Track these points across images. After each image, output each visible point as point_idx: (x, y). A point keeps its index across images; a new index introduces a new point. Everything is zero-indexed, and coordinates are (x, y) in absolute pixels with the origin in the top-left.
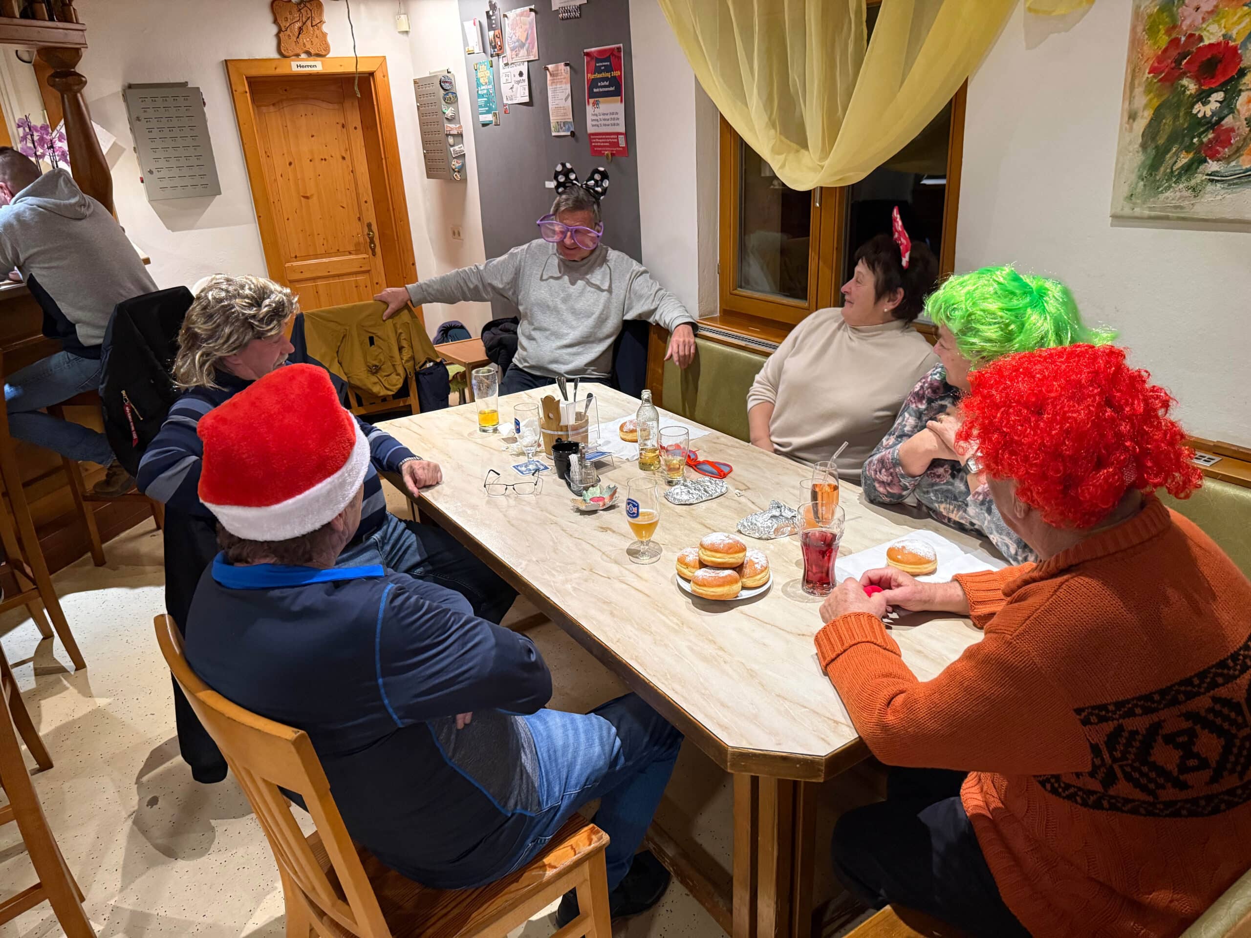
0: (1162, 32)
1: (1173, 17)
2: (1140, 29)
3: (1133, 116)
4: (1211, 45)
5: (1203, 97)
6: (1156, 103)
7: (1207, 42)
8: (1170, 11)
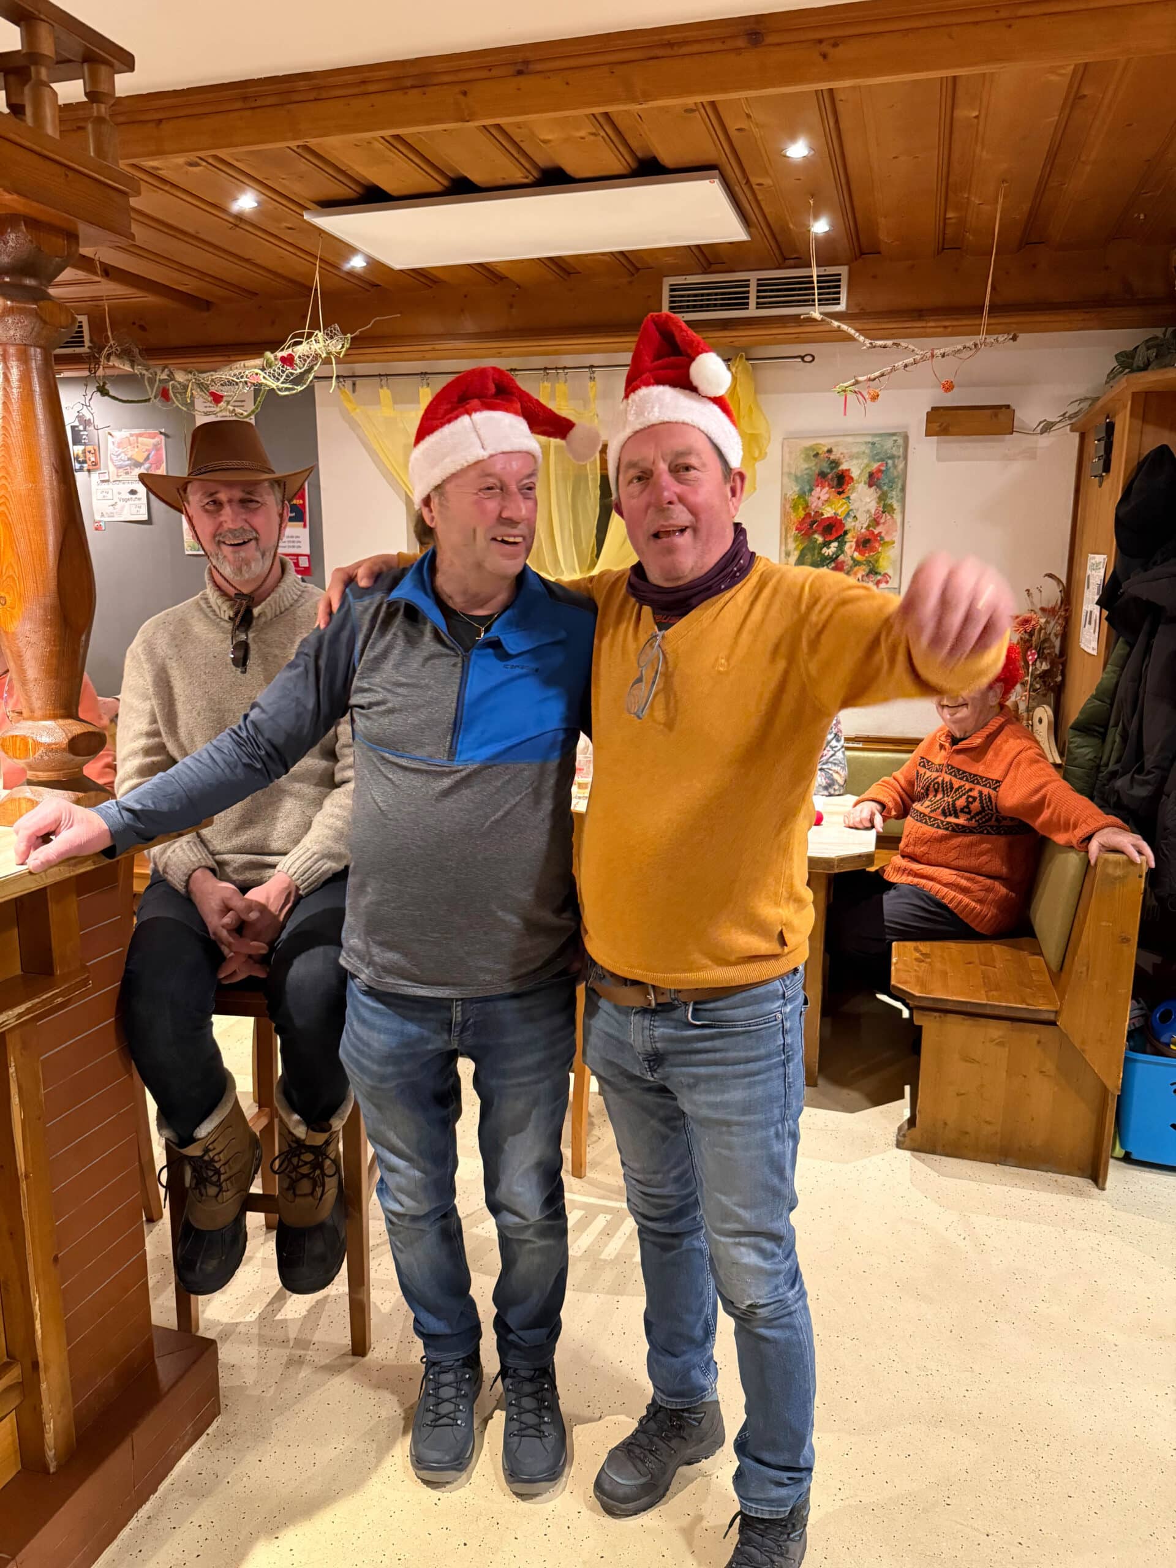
0: (801, 509)
1: (806, 501)
2: (788, 506)
3: (788, 554)
4: (828, 518)
5: (827, 544)
6: (801, 547)
7: (825, 516)
8: (804, 498)
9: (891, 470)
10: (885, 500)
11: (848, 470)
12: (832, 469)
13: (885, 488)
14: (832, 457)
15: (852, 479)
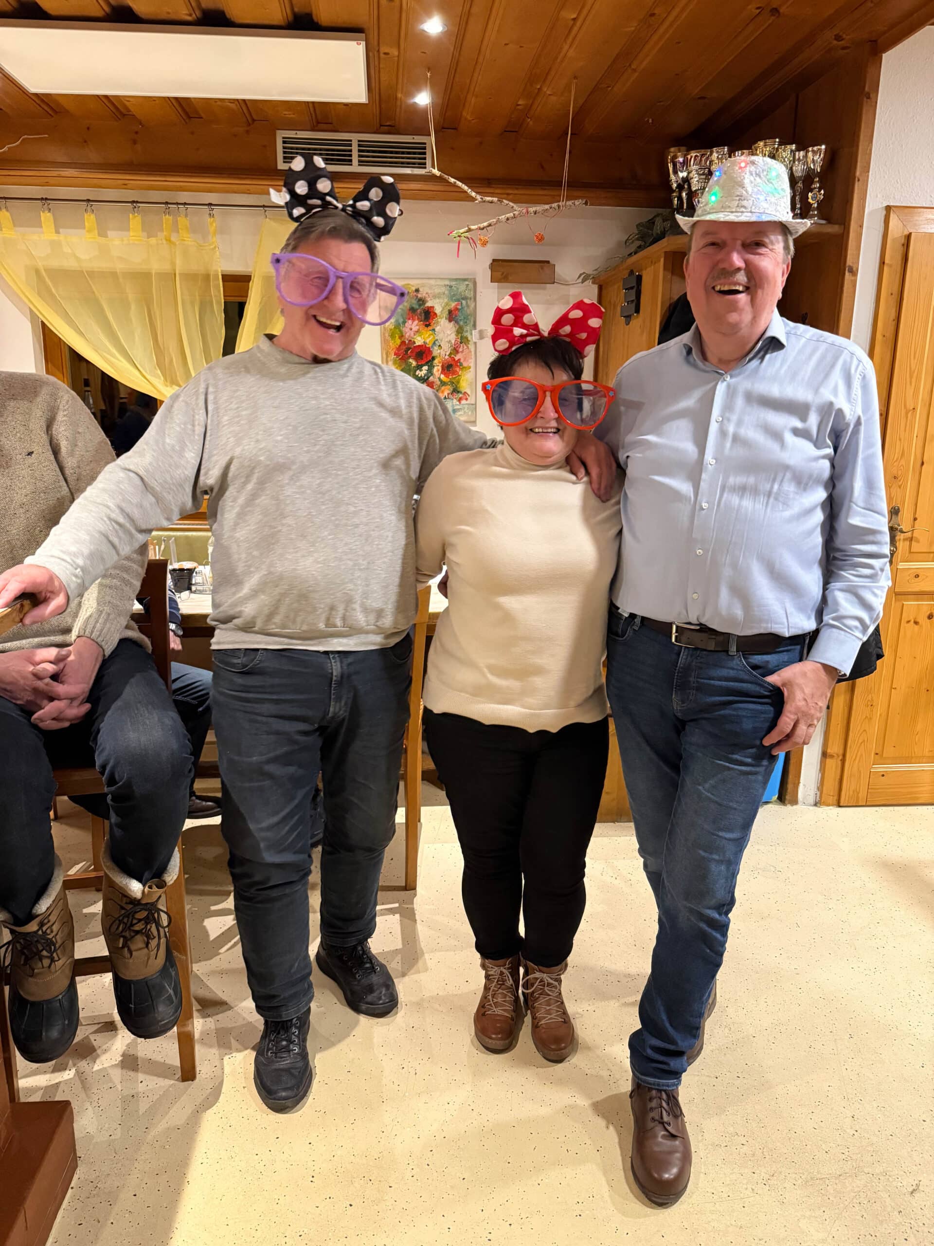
0: (397, 337)
1: (401, 332)
2: (387, 335)
4: (419, 346)
5: (419, 367)
7: (417, 344)
8: (399, 329)
9: (465, 309)
10: (462, 333)
11: (433, 307)
12: (420, 305)
13: (461, 323)
14: (419, 296)
15: (435, 314)
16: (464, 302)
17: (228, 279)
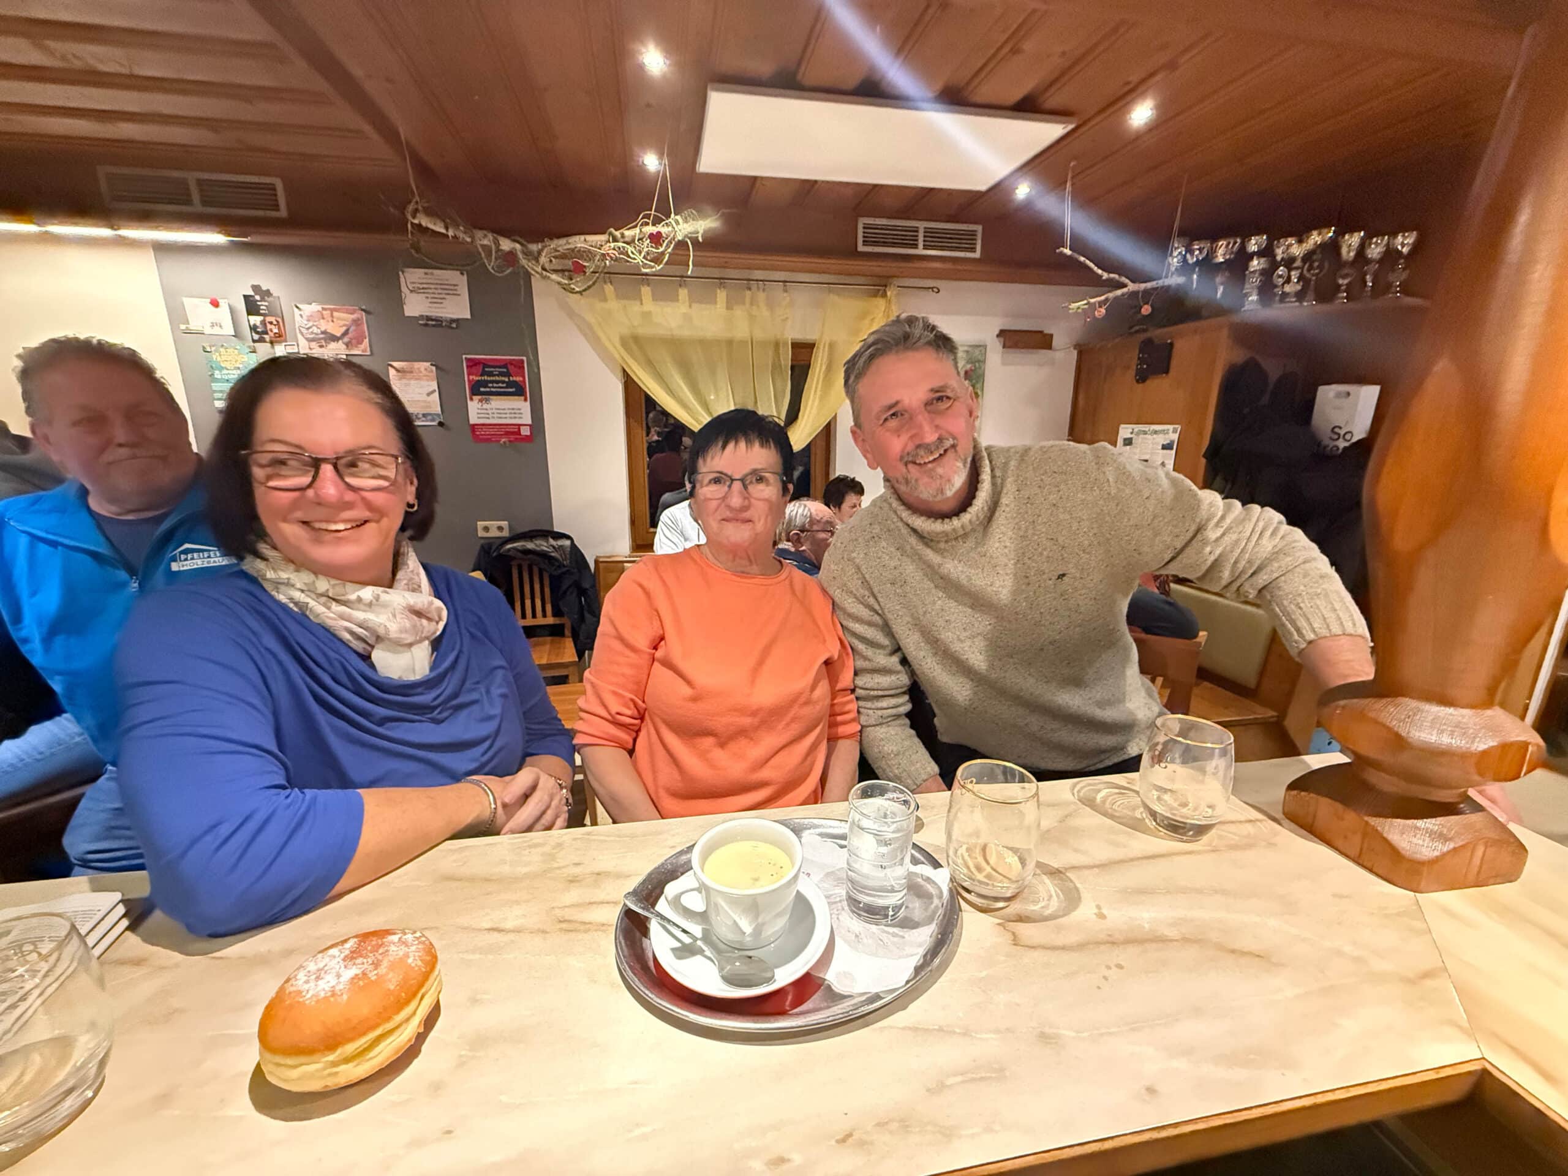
9: (977, 369)
16: (977, 364)
17: (797, 346)
